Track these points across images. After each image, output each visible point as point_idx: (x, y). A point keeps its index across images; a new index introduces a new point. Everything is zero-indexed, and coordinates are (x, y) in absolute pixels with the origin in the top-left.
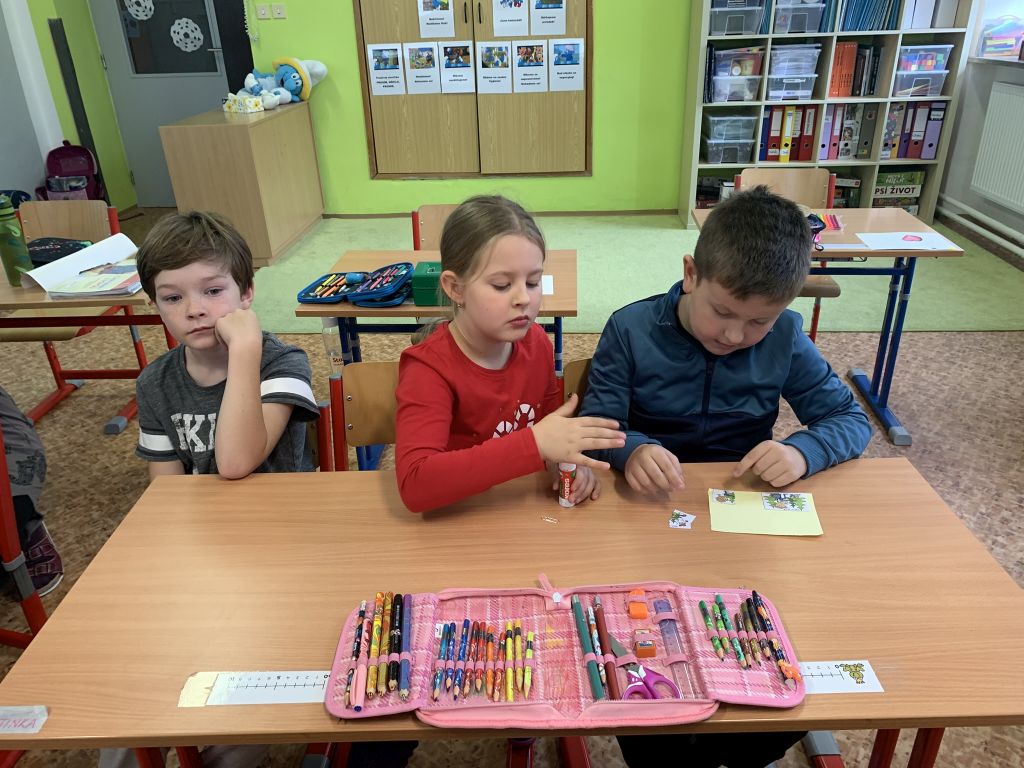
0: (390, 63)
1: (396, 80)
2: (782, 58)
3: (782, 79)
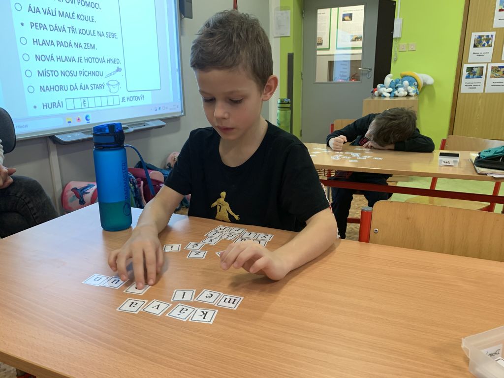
0: (477, 75)
1: (479, 84)
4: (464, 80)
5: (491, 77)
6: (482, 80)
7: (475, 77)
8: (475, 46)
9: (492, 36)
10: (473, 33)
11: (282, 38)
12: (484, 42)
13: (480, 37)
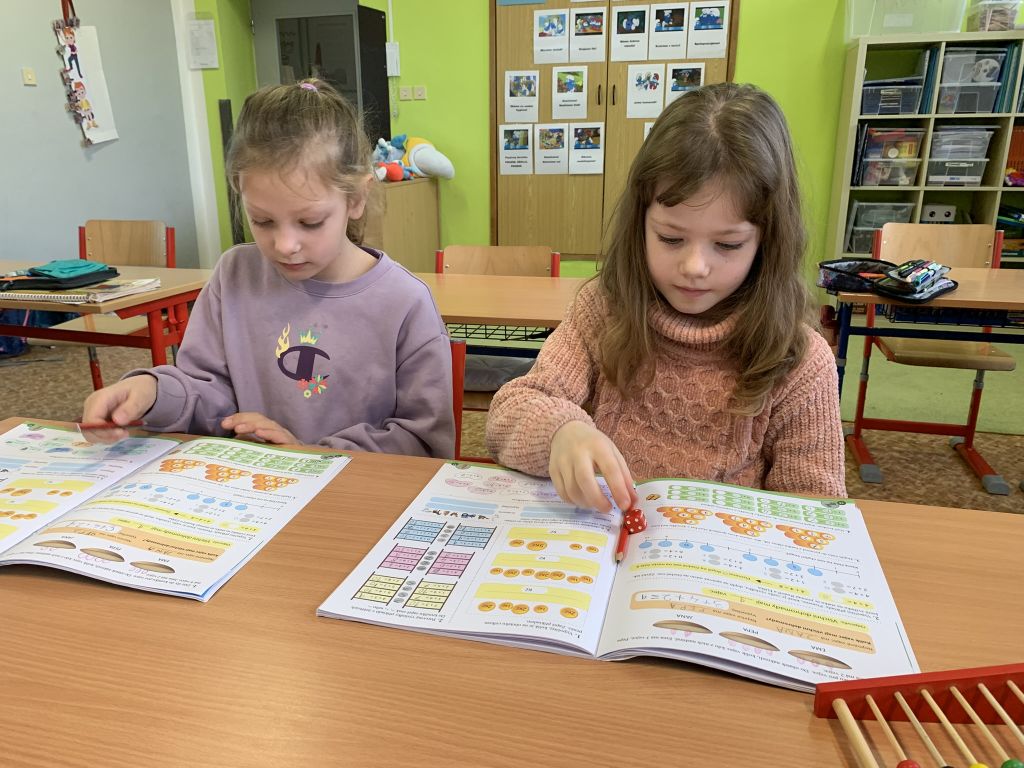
0: (520, 142)
1: (524, 160)
2: (946, 140)
3: (944, 163)
4: (503, 154)
5: (541, 147)
6: (528, 153)
7: (518, 147)
8: (512, 94)
9: (534, 77)
10: (507, 72)
11: (206, 72)
12: (524, 88)
13: (518, 78)
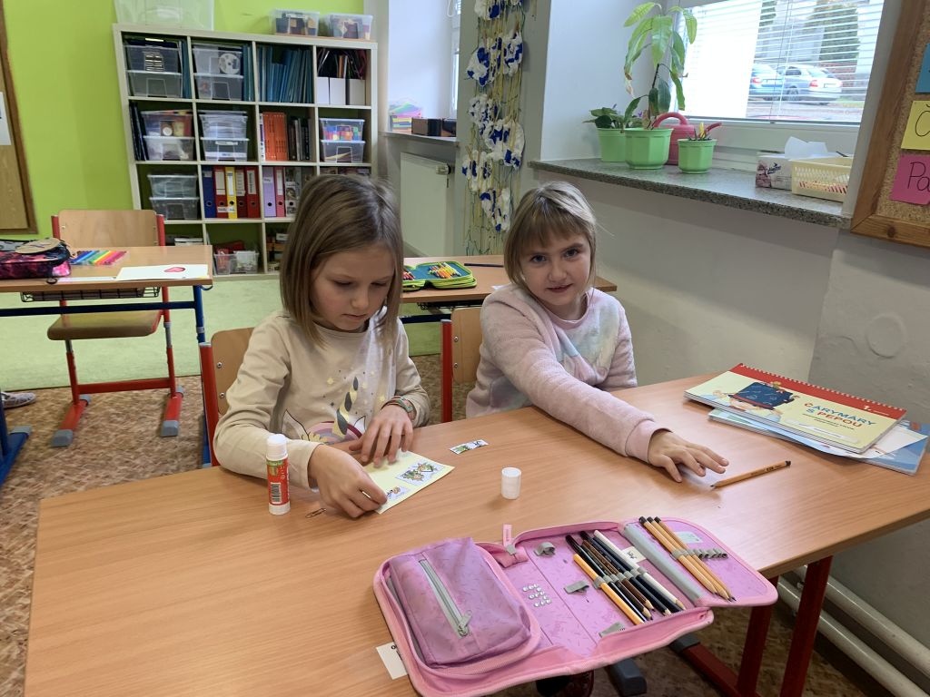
2: (210, 122)
3: (214, 142)
